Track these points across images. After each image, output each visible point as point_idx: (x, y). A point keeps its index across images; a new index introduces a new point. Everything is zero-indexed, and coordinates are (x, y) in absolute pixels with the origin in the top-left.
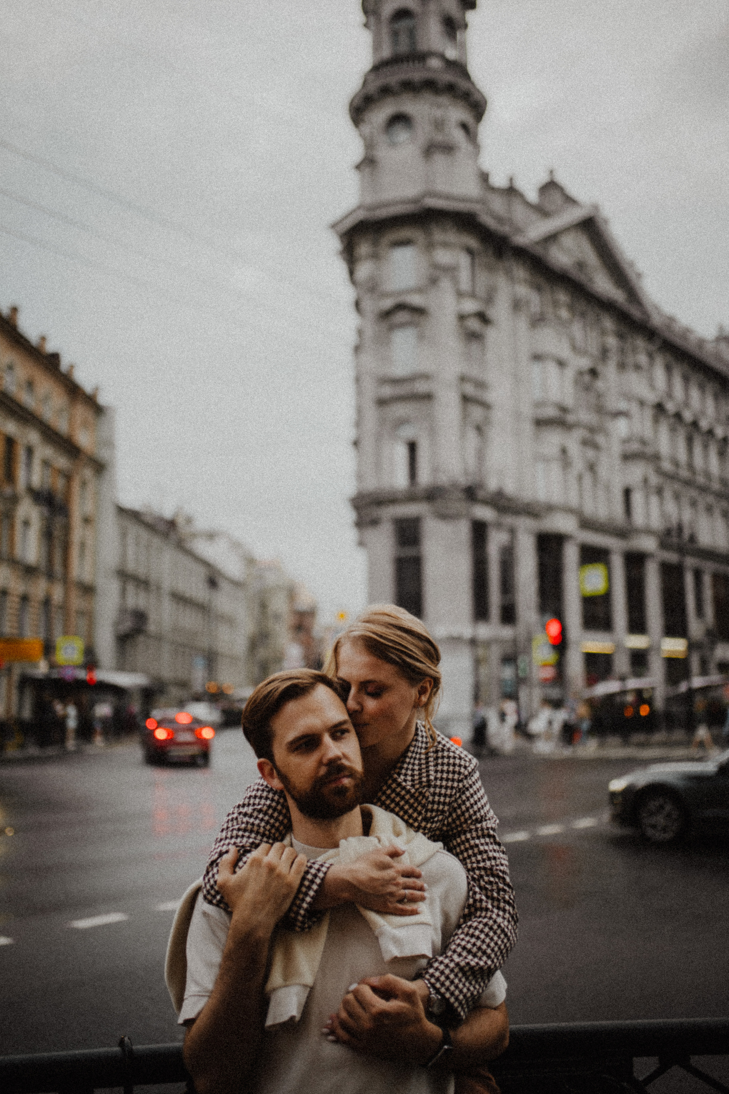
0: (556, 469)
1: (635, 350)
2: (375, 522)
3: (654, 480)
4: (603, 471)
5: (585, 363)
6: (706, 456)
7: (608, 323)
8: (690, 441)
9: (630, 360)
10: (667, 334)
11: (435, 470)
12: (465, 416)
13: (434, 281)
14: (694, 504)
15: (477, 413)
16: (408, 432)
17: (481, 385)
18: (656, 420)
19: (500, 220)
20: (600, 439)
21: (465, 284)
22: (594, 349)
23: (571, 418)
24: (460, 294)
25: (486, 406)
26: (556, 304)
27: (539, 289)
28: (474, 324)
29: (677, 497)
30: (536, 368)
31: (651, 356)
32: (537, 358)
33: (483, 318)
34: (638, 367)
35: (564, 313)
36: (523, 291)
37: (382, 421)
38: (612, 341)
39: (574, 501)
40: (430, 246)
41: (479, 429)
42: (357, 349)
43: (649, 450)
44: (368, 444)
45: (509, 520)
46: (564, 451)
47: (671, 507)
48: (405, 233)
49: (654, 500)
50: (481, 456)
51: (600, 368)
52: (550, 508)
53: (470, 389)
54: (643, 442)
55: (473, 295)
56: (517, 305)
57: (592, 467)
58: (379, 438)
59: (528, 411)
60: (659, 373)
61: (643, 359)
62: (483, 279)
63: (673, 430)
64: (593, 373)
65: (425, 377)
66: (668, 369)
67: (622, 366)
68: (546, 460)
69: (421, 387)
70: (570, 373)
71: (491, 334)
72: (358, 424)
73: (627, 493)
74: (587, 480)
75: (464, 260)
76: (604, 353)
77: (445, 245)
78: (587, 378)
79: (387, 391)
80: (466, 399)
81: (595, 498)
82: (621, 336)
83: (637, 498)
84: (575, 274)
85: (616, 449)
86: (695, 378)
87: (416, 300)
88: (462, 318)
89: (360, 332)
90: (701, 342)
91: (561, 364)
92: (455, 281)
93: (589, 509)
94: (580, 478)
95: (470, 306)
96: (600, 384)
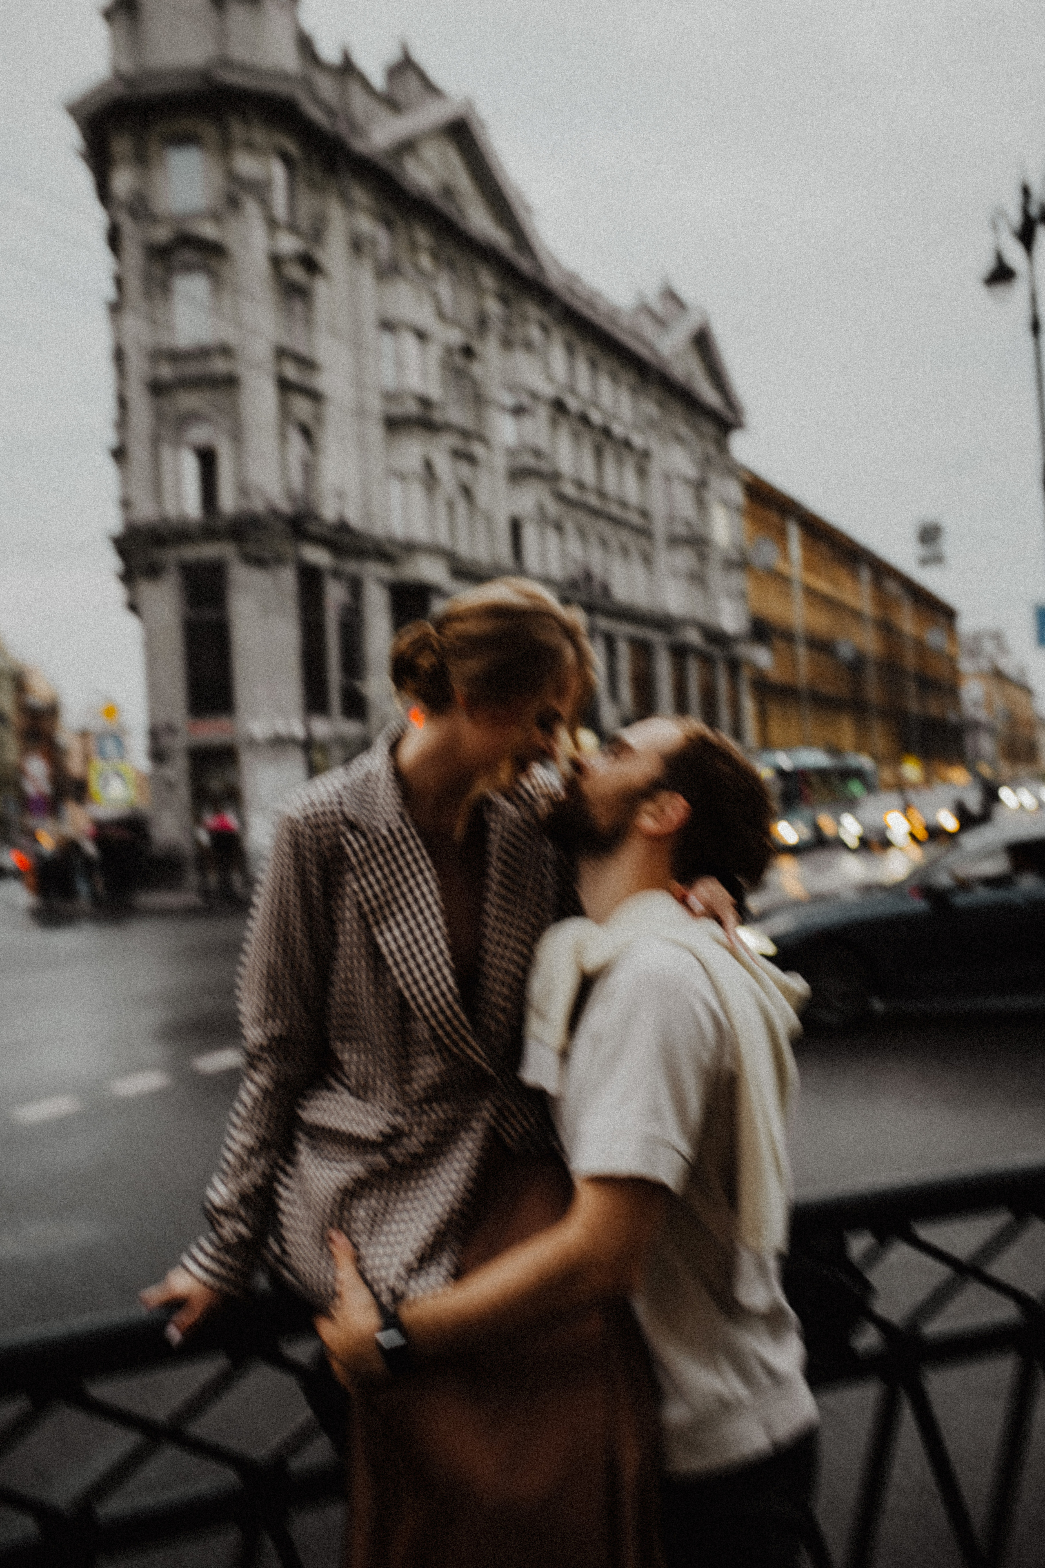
0: (417, 492)
1: (525, 319)
2: (153, 572)
3: (553, 508)
4: (483, 497)
5: (455, 337)
6: (620, 475)
7: (488, 280)
8: (598, 453)
9: (518, 333)
10: (568, 298)
11: (243, 490)
12: (285, 411)
13: (233, 203)
14: (604, 543)
15: (302, 407)
16: (200, 434)
17: (307, 364)
18: (554, 423)
19: (330, 112)
20: (478, 449)
21: (280, 208)
22: (468, 315)
23: (437, 416)
24: (272, 224)
25: (315, 396)
26: (414, 247)
27: (388, 224)
28: (296, 273)
29: (582, 534)
30: (386, 341)
31: (544, 329)
32: (388, 326)
33: (310, 264)
34: (528, 346)
35: (425, 261)
36: (366, 224)
37: (159, 417)
38: (493, 307)
39: (443, 538)
40: (225, 148)
41: (307, 433)
42: (116, 308)
43: (544, 466)
44: (139, 452)
45: (351, 566)
46: (428, 465)
47: (574, 547)
48: (186, 124)
49: (552, 537)
50: (309, 469)
51: (477, 346)
52: (411, 548)
53: (291, 372)
54: (537, 453)
55: (293, 228)
56: (357, 245)
57: (467, 492)
58: (156, 441)
59: (376, 405)
60: (558, 356)
61: (535, 333)
62: (307, 204)
63: (576, 436)
64: (468, 352)
65: (226, 351)
66: (570, 350)
67: (507, 344)
68: (402, 477)
69: (219, 366)
70: (435, 351)
71: (321, 289)
72: (122, 423)
73: (516, 527)
74: (461, 507)
75: (278, 172)
76: (482, 322)
77: (250, 146)
78: (459, 360)
79: (166, 371)
80: (285, 386)
81: (472, 534)
82: (504, 299)
83: (530, 534)
84: (440, 203)
85: (500, 462)
86: (606, 363)
87: (208, 230)
88: (276, 261)
89: (119, 282)
90: (614, 313)
91: (421, 336)
92: (265, 203)
93: (463, 549)
94: (451, 506)
95: (288, 244)
96: (476, 369)
